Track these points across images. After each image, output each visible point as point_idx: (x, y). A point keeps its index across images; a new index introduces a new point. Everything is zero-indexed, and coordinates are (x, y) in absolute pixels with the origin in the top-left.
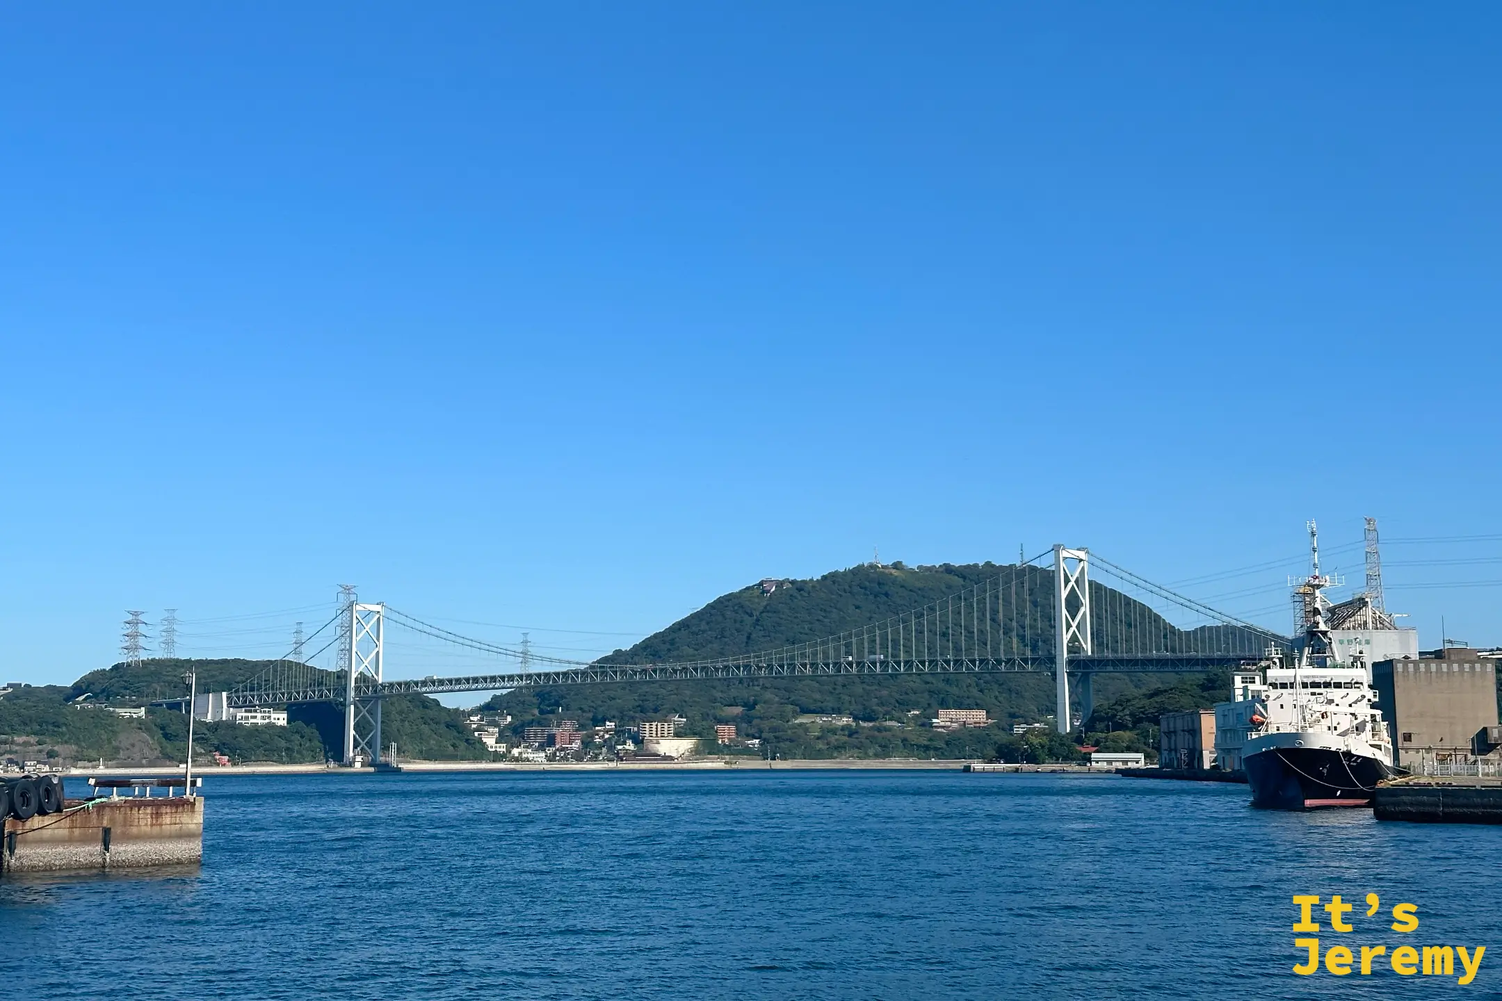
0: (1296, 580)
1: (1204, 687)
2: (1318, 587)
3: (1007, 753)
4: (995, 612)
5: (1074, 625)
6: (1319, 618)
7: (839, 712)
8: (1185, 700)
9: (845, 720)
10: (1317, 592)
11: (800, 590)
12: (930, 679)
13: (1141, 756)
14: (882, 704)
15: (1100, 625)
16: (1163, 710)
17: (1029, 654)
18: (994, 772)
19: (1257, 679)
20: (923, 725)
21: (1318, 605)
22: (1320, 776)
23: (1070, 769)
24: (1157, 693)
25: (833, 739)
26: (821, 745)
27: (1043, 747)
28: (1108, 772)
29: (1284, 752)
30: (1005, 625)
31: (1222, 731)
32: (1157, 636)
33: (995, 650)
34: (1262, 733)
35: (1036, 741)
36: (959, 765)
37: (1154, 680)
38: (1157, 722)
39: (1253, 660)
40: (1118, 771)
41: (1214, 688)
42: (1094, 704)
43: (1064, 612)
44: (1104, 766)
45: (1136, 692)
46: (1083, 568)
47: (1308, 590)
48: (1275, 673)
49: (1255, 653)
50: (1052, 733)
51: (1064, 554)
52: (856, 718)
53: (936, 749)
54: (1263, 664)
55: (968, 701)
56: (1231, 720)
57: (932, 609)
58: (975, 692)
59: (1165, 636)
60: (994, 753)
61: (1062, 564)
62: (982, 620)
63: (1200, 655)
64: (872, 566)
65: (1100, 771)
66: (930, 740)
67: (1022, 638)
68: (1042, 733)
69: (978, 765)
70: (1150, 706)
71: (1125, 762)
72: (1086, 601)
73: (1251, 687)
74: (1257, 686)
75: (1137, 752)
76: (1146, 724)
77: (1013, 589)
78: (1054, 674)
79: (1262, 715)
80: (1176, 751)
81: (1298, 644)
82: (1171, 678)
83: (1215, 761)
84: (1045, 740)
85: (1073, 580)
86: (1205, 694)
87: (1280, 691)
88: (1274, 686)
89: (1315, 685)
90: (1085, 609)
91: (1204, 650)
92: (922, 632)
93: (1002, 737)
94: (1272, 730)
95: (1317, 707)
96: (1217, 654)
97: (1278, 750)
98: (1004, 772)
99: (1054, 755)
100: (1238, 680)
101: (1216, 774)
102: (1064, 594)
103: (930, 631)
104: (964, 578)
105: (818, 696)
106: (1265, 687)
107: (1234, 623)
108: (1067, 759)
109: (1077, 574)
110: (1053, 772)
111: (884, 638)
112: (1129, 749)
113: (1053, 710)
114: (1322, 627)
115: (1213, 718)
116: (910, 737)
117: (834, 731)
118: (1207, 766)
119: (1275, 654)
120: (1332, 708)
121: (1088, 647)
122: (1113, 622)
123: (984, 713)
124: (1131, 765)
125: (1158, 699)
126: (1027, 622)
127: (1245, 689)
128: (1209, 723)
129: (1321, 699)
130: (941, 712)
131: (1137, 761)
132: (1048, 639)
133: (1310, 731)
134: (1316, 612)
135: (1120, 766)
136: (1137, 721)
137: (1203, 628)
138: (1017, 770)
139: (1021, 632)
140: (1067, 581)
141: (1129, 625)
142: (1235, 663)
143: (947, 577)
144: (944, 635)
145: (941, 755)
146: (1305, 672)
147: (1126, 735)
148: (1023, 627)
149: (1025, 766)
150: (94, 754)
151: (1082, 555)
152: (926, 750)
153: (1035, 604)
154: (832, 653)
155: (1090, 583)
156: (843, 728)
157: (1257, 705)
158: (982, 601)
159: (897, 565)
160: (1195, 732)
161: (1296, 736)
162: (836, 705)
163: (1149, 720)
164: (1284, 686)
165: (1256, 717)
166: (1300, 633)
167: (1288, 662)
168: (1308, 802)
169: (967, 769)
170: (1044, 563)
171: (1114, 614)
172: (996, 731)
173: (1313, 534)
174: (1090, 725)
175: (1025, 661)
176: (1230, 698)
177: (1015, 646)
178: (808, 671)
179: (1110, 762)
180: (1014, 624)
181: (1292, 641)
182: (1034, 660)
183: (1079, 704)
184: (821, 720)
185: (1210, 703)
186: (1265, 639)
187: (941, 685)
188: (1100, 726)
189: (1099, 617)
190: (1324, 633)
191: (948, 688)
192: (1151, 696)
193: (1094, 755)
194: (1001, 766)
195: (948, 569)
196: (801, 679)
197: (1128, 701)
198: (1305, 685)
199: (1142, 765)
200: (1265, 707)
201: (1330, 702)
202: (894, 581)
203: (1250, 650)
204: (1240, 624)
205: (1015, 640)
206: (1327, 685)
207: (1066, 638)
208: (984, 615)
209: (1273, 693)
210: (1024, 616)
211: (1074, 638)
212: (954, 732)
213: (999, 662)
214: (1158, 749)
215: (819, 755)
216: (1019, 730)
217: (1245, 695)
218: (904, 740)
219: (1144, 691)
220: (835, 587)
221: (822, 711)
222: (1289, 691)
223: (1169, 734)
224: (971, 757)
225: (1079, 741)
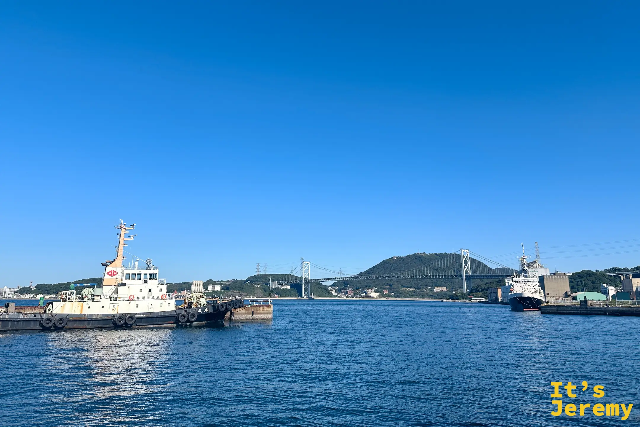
0: (520, 257)
1: (498, 282)
2: (525, 258)
3: (452, 297)
4: (447, 264)
5: (466, 267)
6: (525, 266)
7: (412, 287)
8: (494, 285)
9: (413, 289)
10: (524, 260)
11: (402, 259)
12: (432, 280)
13: (484, 298)
14: (421, 285)
15: (472, 267)
16: (489, 288)
17: (456, 274)
18: (449, 302)
19: (511, 280)
20: (431, 290)
21: (525, 263)
22: (527, 303)
23: (467, 301)
24: (487, 283)
25: (410, 293)
26: (408, 295)
27: (460, 296)
28: (476, 302)
29: (518, 297)
30: (450, 267)
31: (503, 293)
32: (486, 270)
33: (448, 273)
34: (513, 293)
35: (458, 295)
36: (441, 300)
37: (486, 280)
38: (487, 291)
39: (510, 276)
40: (478, 302)
41: (501, 282)
42: (472, 286)
43: (464, 264)
44: (475, 301)
45: (482, 283)
46: (468, 255)
47: (522, 259)
48: (515, 279)
49: (510, 274)
50: (462, 293)
51: (463, 251)
52: (416, 289)
53: (434, 296)
54: (512, 277)
55: (442, 285)
56: (505, 290)
57: (432, 263)
58: (443, 283)
59: (488, 270)
60: (449, 297)
61: (463, 253)
62: (444, 266)
63: (497, 275)
64: (418, 254)
65: (474, 302)
66: (433, 294)
67: (454, 270)
68: (460, 293)
69: (445, 300)
70: (486, 287)
71: (480, 300)
72: (469, 262)
73: (509, 282)
74: (511, 282)
75: (483, 297)
76: (485, 291)
77: (451, 259)
78: (462, 279)
79: (512, 289)
80: (492, 297)
81: (520, 272)
82: (490, 280)
83: (502, 299)
84: (460, 294)
85: (465, 257)
86: (499, 284)
87: (516, 283)
88: (515, 282)
89: (525, 282)
90: (469, 263)
91: (498, 274)
92: (430, 269)
93: (451, 294)
94: (515, 292)
95: (526, 287)
96: (501, 274)
97: (517, 297)
98: (451, 302)
99: (463, 298)
100: (506, 280)
101: (502, 303)
102: (464, 260)
103: (432, 269)
104: (440, 256)
105: (407, 283)
106: (513, 282)
107: (505, 267)
108: (466, 299)
109: (466, 256)
110: (463, 302)
111: (421, 270)
112: (481, 297)
113: (462, 287)
114: (526, 268)
115: (501, 290)
116: (429, 293)
117: (411, 292)
118: (500, 301)
119: (515, 274)
120: (529, 287)
121: (470, 273)
122: (476, 267)
123: (446, 288)
124: (481, 300)
125: (488, 285)
126: (455, 267)
127: (508, 283)
128: (500, 291)
129: (527, 285)
130: (436, 287)
131: (483, 299)
132: (461, 271)
133: (524, 292)
134: (524, 264)
135: (479, 301)
136: (482, 290)
137: (497, 268)
138: (454, 301)
139: (454, 269)
140: (464, 257)
141: (479, 268)
142: (506, 277)
143: (435, 256)
144: (435, 269)
145: (436, 297)
146: (522, 278)
147: (480, 293)
148: (454, 268)
149: (456, 301)
150: (250, 295)
151: (467, 251)
152: (433, 296)
153: (457, 262)
154: (409, 273)
155: (470, 257)
156: (413, 291)
157: (511, 286)
158: (444, 262)
159: (424, 253)
160: (496, 293)
161: (521, 294)
162: (411, 286)
163: (485, 290)
164: (517, 282)
165: (511, 289)
166: (521, 269)
167: (518, 276)
168: (524, 309)
169: (442, 301)
170: (458, 253)
171: (476, 265)
172: (449, 292)
173: (523, 246)
174: (471, 291)
175: (455, 276)
176: (504, 285)
177: (452, 272)
178: (404, 277)
179: (476, 300)
180: (452, 267)
181: (519, 271)
182: (457, 276)
183: (468, 286)
184: (407, 289)
185: (500, 286)
186: (512, 271)
187: (435, 281)
188: (474, 291)
189: (472, 265)
190: (527, 269)
191: (437, 282)
192: (485, 284)
193: (473, 298)
194: (450, 300)
195: (436, 254)
196: (403, 279)
197: (480, 285)
198: (522, 282)
199: (484, 300)
200: (513, 287)
201: (529, 285)
202: (423, 257)
203: (509, 273)
204: (506, 267)
205: (452, 271)
206: (528, 282)
207: (465, 270)
208: (445, 265)
209: (515, 284)
210: (454, 265)
211: (466, 271)
212: (439, 292)
213: (449, 276)
214: (488, 297)
215: (408, 297)
216: (454, 292)
217: (508, 284)
218: (427, 294)
219: (484, 283)
220: (410, 258)
221: (408, 287)
222: (519, 283)
223: (490, 293)
224: (443, 298)
225: (469, 295)
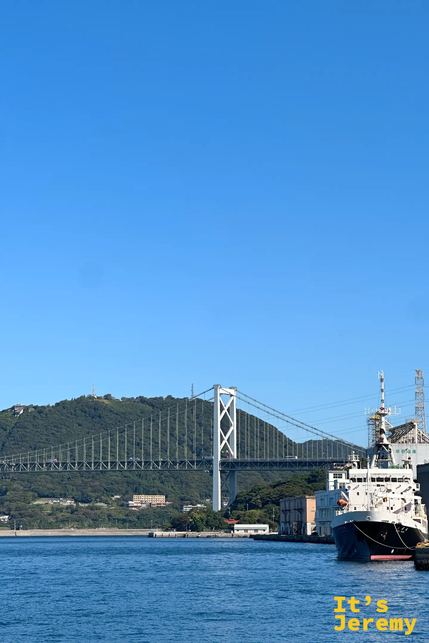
0: (371, 410)
1: (309, 481)
2: (384, 415)
3: (177, 525)
4: (173, 429)
5: (226, 438)
6: (383, 436)
7: (65, 496)
8: (297, 489)
9: (69, 502)
10: (383, 419)
11: (40, 412)
12: (128, 474)
13: (266, 526)
14: (95, 491)
15: (243, 438)
16: (282, 496)
17: (195, 458)
18: (169, 537)
19: (344, 475)
20: (122, 505)
21: (383, 427)
22: (381, 539)
23: (220, 535)
24: (279, 484)
25: (59, 515)
26: (51, 519)
27: (202, 520)
28: (245, 537)
29: (358, 524)
30: (180, 438)
31: (320, 510)
32: (281, 446)
33: (172, 455)
34: (345, 512)
35: (198, 516)
36: (146, 532)
37: (277, 476)
38: (278, 504)
39: (341, 463)
40: (251, 536)
41: (316, 481)
42: (237, 490)
43: (220, 430)
44: (242, 533)
45: (265, 484)
46: (233, 401)
47: (378, 417)
48: (355, 472)
49: (343, 458)
50: (209, 511)
51: (220, 391)
52: (76, 501)
53: (130, 522)
54: (348, 465)
55: (154, 489)
56: (326, 503)
57: (131, 427)
58: (158, 483)
59: (285, 447)
60: (169, 525)
61: (219, 398)
62: (164, 435)
63: (308, 459)
64: (90, 397)
65: (239, 537)
66: (127, 515)
67: (191, 447)
68: (202, 510)
69: (158, 533)
70: (274, 493)
71: (256, 530)
72: (234, 423)
73: (340, 480)
74: (343, 480)
75: (264, 523)
76: (270, 505)
77: (186, 414)
78: (212, 472)
79: (346, 500)
80: (289, 522)
81: (369, 453)
82: (288, 474)
83: (315, 529)
84: (204, 516)
85: (226, 409)
86: (310, 485)
87: (357, 483)
88: (353, 480)
89: (380, 480)
90: (233, 428)
91: (310, 456)
92: (123, 442)
93: (175, 514)
94: (352, 510)
95: (380, 494)
96: (318, 459)
97: (355, 522)
98: (175, 537)
99: (209, 526)
100: (331, 476)
101: (315, 539)
102: (220, 418)
103: (129, 442)
104: (153, 406)
105: (50, 486)
106: (348, 481)
107: (330, 438)
108: (218, 528)
109: (228, 405)
110: (208, 537)
111: (97, 446)
112: (259, 522)
113: (210, 496)
114: (386, 442)
115: (314, 502)
116: (113, 513)
117: (60, 510)
118: (309, 533)
119: (355, 459)
120: (390, 495)
121: (234, 454)
122: (252, 437)
123: (163, 497)
124: (260, 532)
125: (279, 488)
126: (195, 436)
127: (336, 482)
128: (311, 504)
129: (383, 489)
130: (135, 497)
131: (264, 529)
132: (209, 449)
133: (376, 510)
134: (382, 431)
135: (253, 533)
136: (265, 503)
137: (310, 442)
138: (184, 536)
139: (190, 443)
140: (222, 409)
141: (262, 439)
142: (331, 465)
143: (142, 405)
144: (138, 444)
145: (133, 525)
146: (374, 471)
147: (257, 512)
148: (192, 440)
149: (190, 533)
151: (232, 392)
152: (123, 523)
153: (200, 424)
154: (61, 456)
155: (237, 411)
156: (67, 508)
157: (343, 493)
158: (164, 422)
159: (107, 397)
160: (302, 510)
161: (367, 513)
162: (63, 492)
163: (273, 502)
164: (360, 480)
165: (341, 501)
166: (372, 445)
167: (362, 465)
168: (373, 557)
169: (151, 536)
170: (207, 397)
171: (252, 432)
172: (171, 510)
173: (382, 380)
174: (234, 506)
175: (192, 462)
176: (325, 488)
177: (186, 452)
178: (44, 469)
179: (246, 530)
180: (186, 437)
181: (366, 451)
182: (198, 462)
183: (227, 491)
184: (51, 502)
185: (312, 491)
186: (348, 448)
187: (136, 478)
188: (240, 506)
189: (242, 434)
190: (387, 446)
191: (140, 480)
192: (274, 487)
193: (236, 526)
194: (173, 533)
195: (142, 400)
196: (39, 474)
197: (260, 489)
198: (373, 480)
199: (267, 532)
200: (347, 494)
201: (389, 491)
202: (105, 408)
203: (340, 456)
204: (334, 439)
205: (186, 448)
206: (387, 480)
207: (220, 447)
208: (166, 431)
209: (353, 485)
210: (193, 432)
211: (225, 448)
212: (143, 510)
213: (175, 463)
214: (278, 522)
215: (50, 526)
216: (187, 508)
217: (335, 486)
218: (109, 516)
219: (270, 483)
220: (65, 411)
221: (53, 496)
222: (363, 483)
223: (285, 511)
224: (154, 527)
225: (227, 516)
